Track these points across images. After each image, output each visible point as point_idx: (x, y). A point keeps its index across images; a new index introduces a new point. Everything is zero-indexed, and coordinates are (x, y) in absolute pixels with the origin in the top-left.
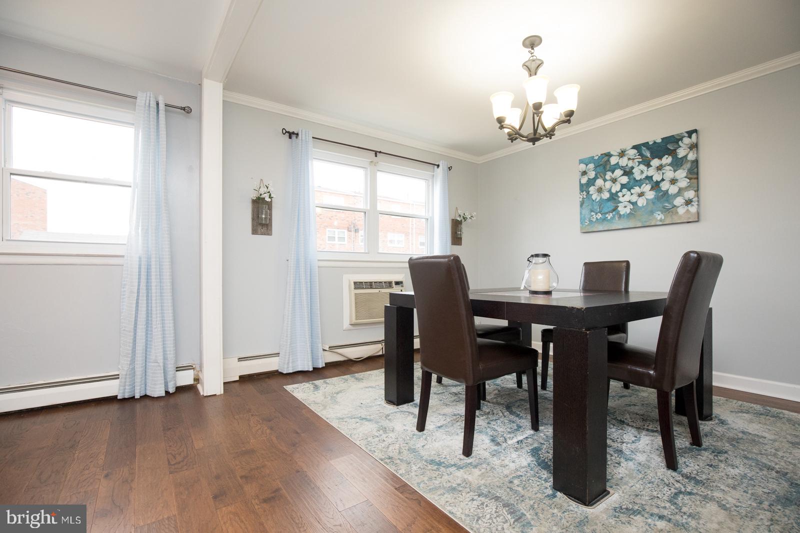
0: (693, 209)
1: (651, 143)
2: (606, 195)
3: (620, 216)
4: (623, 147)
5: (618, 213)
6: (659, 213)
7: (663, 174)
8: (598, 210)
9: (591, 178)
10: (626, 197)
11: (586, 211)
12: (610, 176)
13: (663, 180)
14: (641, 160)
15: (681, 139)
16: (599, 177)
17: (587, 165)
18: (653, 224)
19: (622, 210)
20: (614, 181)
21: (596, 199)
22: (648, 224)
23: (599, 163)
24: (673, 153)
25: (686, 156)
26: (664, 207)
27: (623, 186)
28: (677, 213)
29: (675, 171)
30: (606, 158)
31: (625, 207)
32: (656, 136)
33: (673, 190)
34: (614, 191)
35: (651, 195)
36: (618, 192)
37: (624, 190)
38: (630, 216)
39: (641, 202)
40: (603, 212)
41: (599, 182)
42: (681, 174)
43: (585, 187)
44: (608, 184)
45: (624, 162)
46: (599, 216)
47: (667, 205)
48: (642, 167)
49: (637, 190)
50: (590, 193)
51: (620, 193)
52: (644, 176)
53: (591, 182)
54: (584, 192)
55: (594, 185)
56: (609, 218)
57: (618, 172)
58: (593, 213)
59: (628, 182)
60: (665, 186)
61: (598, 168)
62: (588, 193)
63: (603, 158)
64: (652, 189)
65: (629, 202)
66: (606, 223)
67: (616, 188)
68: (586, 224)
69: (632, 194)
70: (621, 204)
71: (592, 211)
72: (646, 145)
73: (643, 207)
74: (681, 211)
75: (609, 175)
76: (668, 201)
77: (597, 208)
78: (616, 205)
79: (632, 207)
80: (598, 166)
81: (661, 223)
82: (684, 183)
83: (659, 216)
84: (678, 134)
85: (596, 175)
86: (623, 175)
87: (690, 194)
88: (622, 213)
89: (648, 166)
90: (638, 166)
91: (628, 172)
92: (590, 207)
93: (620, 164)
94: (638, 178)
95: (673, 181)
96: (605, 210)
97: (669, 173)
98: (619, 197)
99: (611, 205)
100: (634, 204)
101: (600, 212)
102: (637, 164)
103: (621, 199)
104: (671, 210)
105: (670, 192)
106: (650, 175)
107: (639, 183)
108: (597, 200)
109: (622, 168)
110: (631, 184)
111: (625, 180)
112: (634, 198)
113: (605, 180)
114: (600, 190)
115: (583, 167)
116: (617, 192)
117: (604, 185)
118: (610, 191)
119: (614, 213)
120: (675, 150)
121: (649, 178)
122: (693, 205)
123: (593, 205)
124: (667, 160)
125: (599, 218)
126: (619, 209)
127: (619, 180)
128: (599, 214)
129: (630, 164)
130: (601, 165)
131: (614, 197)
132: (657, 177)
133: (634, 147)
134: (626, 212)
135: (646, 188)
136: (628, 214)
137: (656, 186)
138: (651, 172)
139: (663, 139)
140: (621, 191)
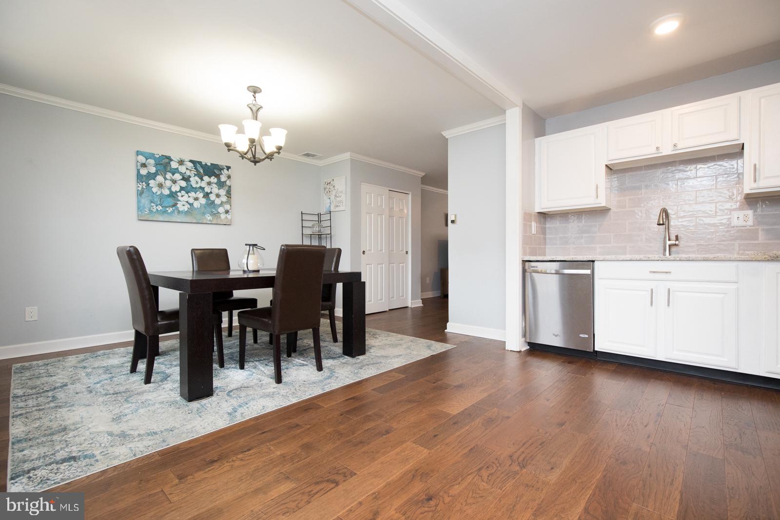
0: (229, 217)
1: (203, 164)
2: (167, 192)
3: (179, 212)
4: (183, 158)
5: (177, 209)
6: (209, 215)
7: (211, 188)
8: (159, 203)
9: (151, 172)
10: (184, 199)
11: (145, 201)
12: (171, 177)
13: (211, 193)
14: (196, 173)
15: (223, 169)
16: (160, 174)
17: (147, 159)
18: (204, 222)
19: (182, 207)
20: (174, 182)
21: (156, 193)
22: (200, 222)
23: (159, 161)
24: (218, 176)
25: (225, 182)
26: (212, 212)
27: (182, 189)
28: (220, 217)
29: (219, 189)
30: (167, 161)
31: (184, 205)
32: (208, 161)
33: (218, 201)
34: (173, 190)
35: (203, 201)
36: (178, 192)
37: (183, 192)
38: (187, 213)
39: (196, 204)
40: (163, 205)
41: (160, 178)
42: (223, 192)
43: (144, 178)
44: (168, 183)
45: (182, 169)
46: (160, 208)
47: (214, 210)
48: (197, 178)
49: (192, 194)
50: (150, 185)
51: (179, 193)
52: (198, 186)
53: (151, 176)
54: (144, 183)
55: (154, 180)
56: (169, 211)
57: (177, 176)
58: (153, 204)
59: (186, 187)
60: (212, 197)
61: (158, 166)
62: (148, 185)
63: (163, 159)
64: (204, 197)
65: (187, 202)
66: (166, 215)
67: (176, 188)
68: (146, 213)
69: (189, 197)
70: (180, 202)
71: (152, 202)
72: (200, 163)
73: (198, 208)
74: (223, 216)
75: (169, 176)
76: (214, 208)
77: (156, 199)
78: (176, 202)
79: (189, 207)
80: (159, 164)
81: (210, 223)
82: (224, 199)
83: (209, 217)
84: (221, 165)
85: (157, 171)
86: (182, 180)
87: (227, 207)
88: (181, 209)
89: (202, 179)
90: (194, 176)
91: (186, 179)
92: (150, 198)
93: (180, 170)
94: (194, 186)
95: (218, 196)
96: (165, 204)
97: (215, 190)
98: (178, 196)
99: (171, 201)
100: (191, 205)
101: (161, 205)
102: (193, 175)
103: (180, 198)
104: (216, 215)
105: (216, 202)
106: (203, 186)
107: (195, 190)
108: (158, 194)
109: (181, 173)
110: (188, 188)
111: (183, 184)
112: (191, 201)
113: (165, 179)
114: (160, 186)
115: (142, 159)
116: (176, 192)
117: (165, 183)
118: (170, 189)
119: (174, 208)
120: (219, 175)
121: (202, 189)
122: (229, 214)
123: (153, 197)
124: (214, 180)
125: (159, 209)
126: (178, 205)
127: (178, 182)
128: (159, 206)
129: (188, 173)
130: (162, 164)
131: (173, 195)
132: (207, 190)
133: (191, 161)
134: (184, 210)
135: (200, 195)
136: (186, 212)
137: (206, 195)
138: (203, 184)
139: (211, 164)
140: (180, 191)
